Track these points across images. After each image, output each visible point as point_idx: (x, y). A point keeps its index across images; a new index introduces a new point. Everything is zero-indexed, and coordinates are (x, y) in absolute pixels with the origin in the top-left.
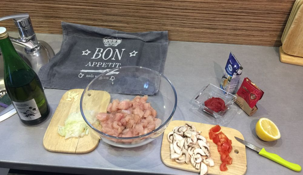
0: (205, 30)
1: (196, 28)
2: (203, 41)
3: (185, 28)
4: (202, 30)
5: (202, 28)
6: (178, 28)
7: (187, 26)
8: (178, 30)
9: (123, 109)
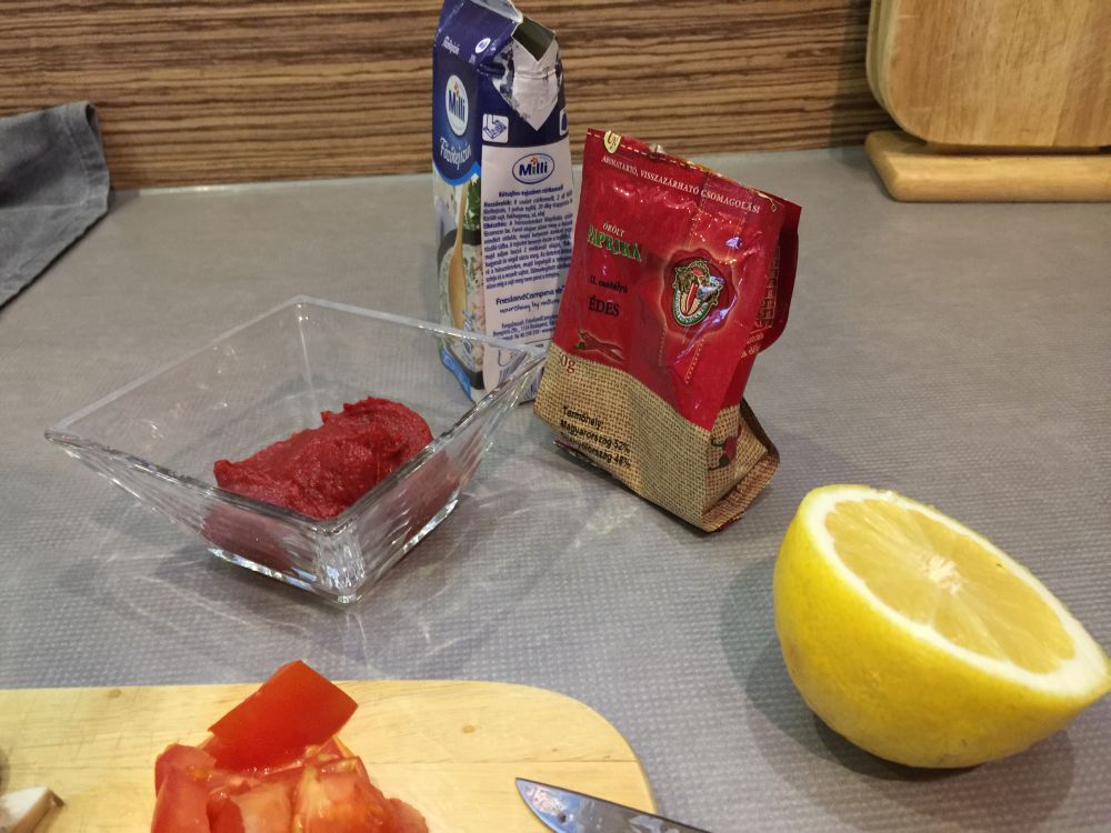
0: (357, 67)
1: (285, 58)
2: (367, 159)
3: (210, 72)
4: (334, 72)
5: (329, 54)
6: (160, 77)
7: (222, 52)
8: (164, 91)
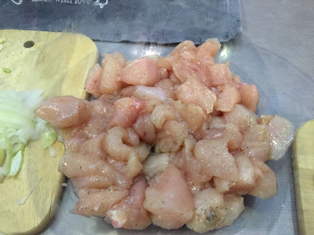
9: (139, 84)
